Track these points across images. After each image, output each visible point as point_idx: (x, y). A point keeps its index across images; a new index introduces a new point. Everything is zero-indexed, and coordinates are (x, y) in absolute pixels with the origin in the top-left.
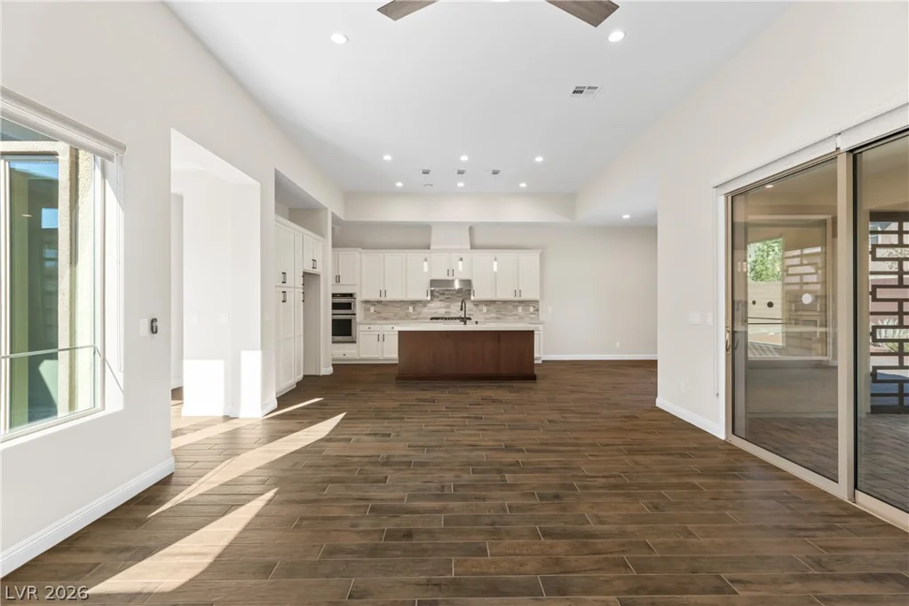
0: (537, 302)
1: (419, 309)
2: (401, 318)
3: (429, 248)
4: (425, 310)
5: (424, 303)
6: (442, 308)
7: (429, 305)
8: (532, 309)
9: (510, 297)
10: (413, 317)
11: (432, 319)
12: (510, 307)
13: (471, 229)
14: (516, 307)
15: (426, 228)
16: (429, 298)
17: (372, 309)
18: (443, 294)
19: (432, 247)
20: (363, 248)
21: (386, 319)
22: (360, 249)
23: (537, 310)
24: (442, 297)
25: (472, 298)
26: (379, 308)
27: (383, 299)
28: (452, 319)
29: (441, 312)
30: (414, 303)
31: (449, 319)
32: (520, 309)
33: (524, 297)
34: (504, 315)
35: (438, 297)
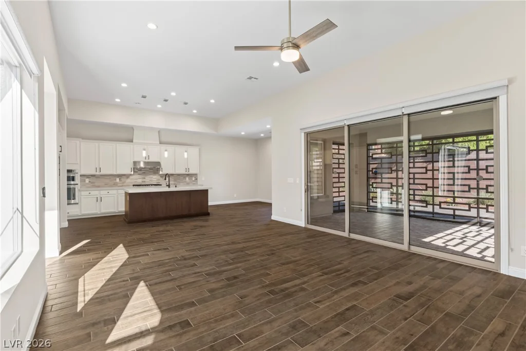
0: (196, 174)
1: (123, 180)
2: (111, 186)
3: (132, 142)
4: (128, 181)
5: (128, 176)
6: (140, 179)
7: (131, 177)
8: (194, 179)
9: (183, 172)
10: (119, 185)
11: (134, 185)
12: (182, 178)
13: (159, 132)
14: (185, 178)
15: (131, 129)
16: (132, 173)
17: (87, 181)
18: (141, 170)
19: (134, 141)
20: (83, 139)
21: (99, 187)
22: (81, 140)
23: (197, 179)
24: (139, 172)
25: (161, 173)
26: (93, 179)
27: (98, 173)
28: (147, 185)
29: (140, 181)
30: (120, 176)
31: (145, 185)
32: (187, 178)
33: (191, 172)
34: (179, 182)
35: (137, 172)
